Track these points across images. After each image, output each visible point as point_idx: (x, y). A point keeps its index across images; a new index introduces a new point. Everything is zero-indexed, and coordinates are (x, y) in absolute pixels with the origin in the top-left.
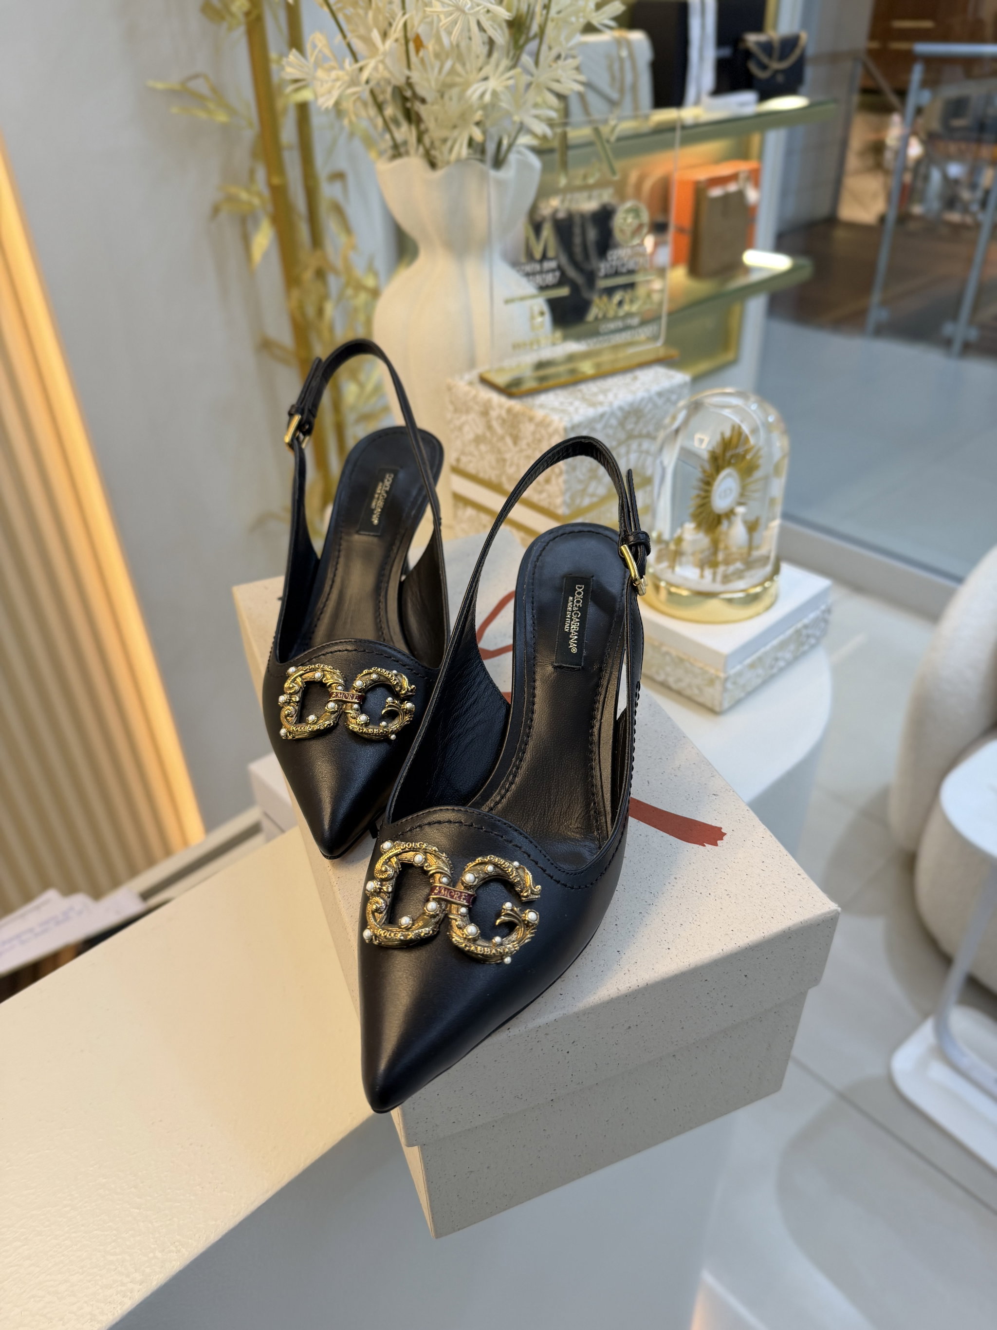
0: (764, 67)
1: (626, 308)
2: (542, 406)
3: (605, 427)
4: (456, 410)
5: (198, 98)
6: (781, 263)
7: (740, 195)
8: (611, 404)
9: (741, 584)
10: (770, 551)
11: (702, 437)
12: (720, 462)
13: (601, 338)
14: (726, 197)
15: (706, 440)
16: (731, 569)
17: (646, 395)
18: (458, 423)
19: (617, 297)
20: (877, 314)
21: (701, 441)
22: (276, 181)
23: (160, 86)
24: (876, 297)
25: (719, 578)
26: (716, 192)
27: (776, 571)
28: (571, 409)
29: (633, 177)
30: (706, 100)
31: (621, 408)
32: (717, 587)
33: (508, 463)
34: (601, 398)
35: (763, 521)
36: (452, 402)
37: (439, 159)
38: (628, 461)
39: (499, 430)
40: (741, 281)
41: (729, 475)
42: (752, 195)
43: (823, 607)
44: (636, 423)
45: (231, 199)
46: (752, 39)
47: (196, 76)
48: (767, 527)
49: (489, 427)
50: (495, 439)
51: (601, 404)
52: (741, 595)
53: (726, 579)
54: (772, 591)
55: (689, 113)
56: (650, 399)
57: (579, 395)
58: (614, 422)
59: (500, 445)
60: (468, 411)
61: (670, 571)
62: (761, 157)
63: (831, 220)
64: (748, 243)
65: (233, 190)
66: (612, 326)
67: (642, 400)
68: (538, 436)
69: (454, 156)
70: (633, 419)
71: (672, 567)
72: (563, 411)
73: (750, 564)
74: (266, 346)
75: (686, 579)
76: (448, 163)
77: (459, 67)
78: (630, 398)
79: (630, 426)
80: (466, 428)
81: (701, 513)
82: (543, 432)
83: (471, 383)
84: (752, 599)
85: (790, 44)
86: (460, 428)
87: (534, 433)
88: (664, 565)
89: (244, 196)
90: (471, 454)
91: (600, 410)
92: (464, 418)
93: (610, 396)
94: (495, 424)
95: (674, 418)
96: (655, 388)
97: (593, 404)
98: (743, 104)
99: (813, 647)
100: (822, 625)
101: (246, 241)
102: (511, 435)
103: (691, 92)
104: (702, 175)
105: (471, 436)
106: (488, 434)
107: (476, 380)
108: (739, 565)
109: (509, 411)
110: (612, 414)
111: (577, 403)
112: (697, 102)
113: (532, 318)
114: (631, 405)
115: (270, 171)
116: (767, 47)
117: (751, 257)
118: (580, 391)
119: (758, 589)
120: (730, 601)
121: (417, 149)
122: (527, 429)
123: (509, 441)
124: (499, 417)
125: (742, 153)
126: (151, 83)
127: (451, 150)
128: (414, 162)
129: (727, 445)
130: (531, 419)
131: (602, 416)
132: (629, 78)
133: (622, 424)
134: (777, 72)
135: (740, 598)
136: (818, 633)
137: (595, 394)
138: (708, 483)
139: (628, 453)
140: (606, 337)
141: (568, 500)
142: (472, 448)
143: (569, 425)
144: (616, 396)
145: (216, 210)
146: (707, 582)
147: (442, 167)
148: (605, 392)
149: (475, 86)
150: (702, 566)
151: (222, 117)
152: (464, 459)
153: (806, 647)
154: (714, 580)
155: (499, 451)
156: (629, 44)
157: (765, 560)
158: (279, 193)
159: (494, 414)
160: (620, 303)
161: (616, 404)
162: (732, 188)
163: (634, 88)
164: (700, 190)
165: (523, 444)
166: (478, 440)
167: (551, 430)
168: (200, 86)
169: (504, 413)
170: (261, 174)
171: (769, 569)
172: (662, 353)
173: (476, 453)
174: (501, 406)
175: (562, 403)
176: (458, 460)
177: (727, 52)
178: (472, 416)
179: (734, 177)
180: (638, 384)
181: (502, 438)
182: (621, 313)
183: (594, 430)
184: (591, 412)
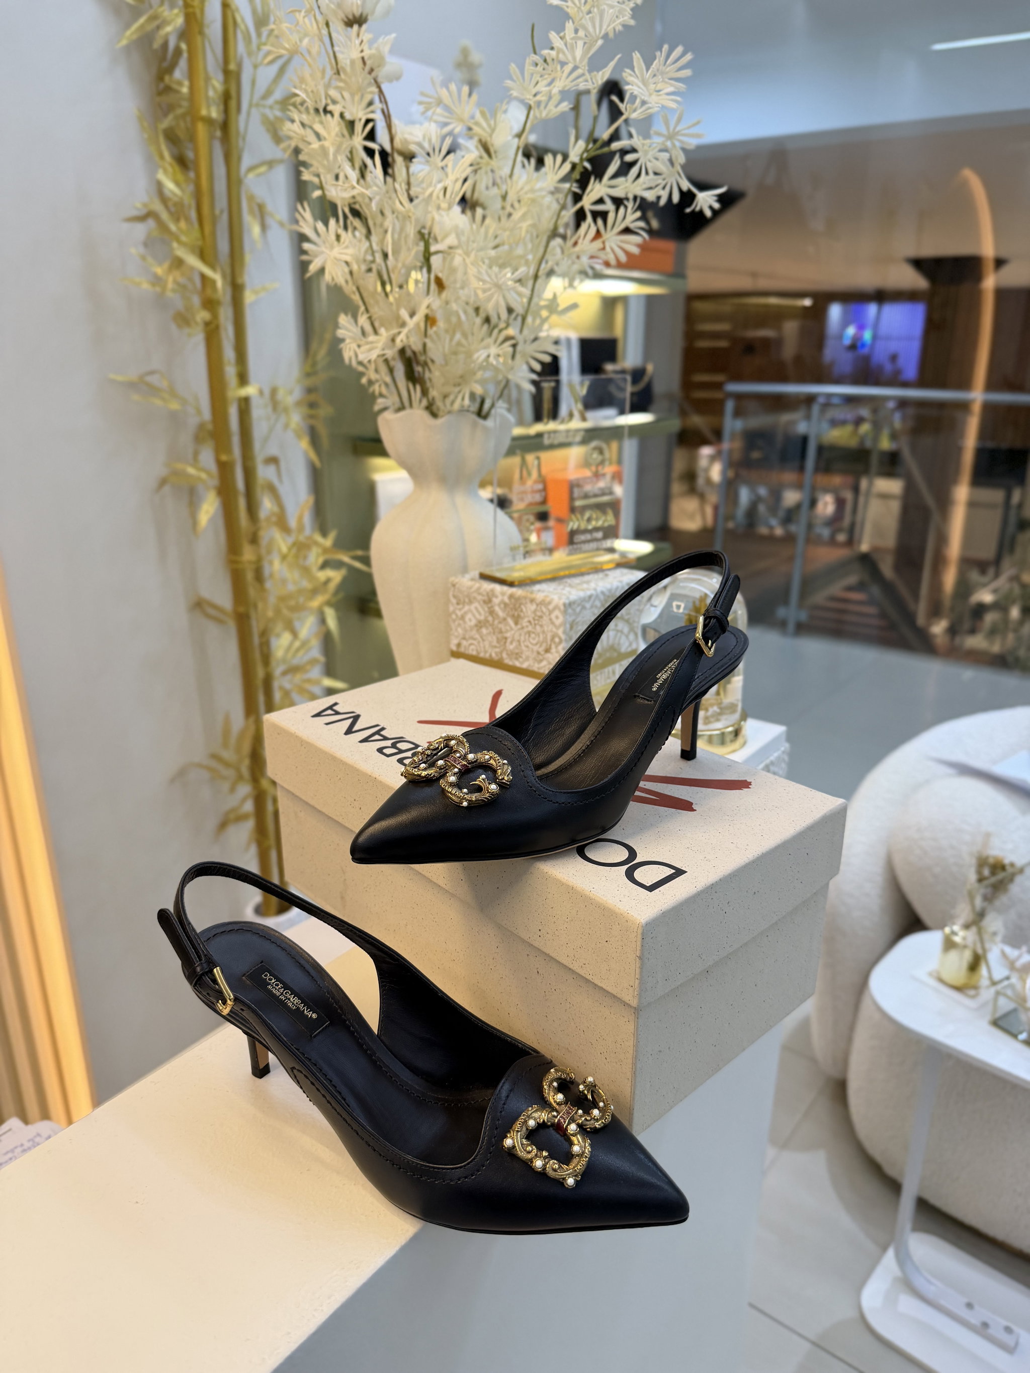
1: (594, 523)
2: (540, 591)
3: (592, 607)
4: (458, 603)
5: (153, 390)
8: (595, 590)
9: (718, 725)
11: (679, 603)
15: (684, 605)
16: (710, 711)
18: (459, 613)
19: (587, 514)
21: (678, 607)
22: (223, 458)
23: (120, 378)
27: (744, 718)
33: (509, 640)
34: (587, 585)
36: (455, 597)
37: (441, 409)
39: (501, 614)
45: (178, 473)
47: (152, 373)
49: (492, 612)
50: (496, 622)
51: (587, 589)
52: (718, 732)
57: (568, 584)
59: (502, 626)
60: (471, 602)
65: (179, 466)
66: (582, 537)
68: (539, 614)
69: (457, 406)
73: (723, 710)
74: (199, 606)
76: (449, 412)
77: (464, 342)
80: (469, 616)
82: (544, 609)
83: (472, 579)
86: (462, 618)
87: (535, 612)
89: (191, 471)
90: (473, 638)
91: (588, 592)
92: (466, 608)
93: (592, 585)
94: (497, 609)
97: (582, 590)
101: (192, 509)
102: (513, 616)
105: (474, 622)
106: (490, 619)
107: (477, 576)
108: (715, 708)
109: (511, 596)
110: (597, 596)
111: (568, 589)
115: (218, 451)
120: (710, 739)
121: (420, 401)
122: (529, 609)
123: (510, 621)
124: (502, 602)
126: (112, 376)
127: (452, 403)
130: (532, 601)
135: (718, 736)
137: (580, 584)
140: (579, 546)
142: (474, 633)
143: (567, 602)
144: (597, 584)
145: (163, 482)
147: (442, 416)
149: (481, 352)
151: (175, 405)
152: (464, 643)
155: (501, 632)
158: (225, 469)
159: (496, 601)
160: (589, 520)
161: (599, 589)
165: (524, 622)
166: (480, 625)
167: (551, 607)
168: (157, 380)
169: (506, 600)
173: (477, 636)
174: (503, 594)
175: (555, 589)
176: (459, 645)
178: (475, 606)
180: (610, 578)
182: (590, 527)
183: (584, 608)
184: (582, 594)
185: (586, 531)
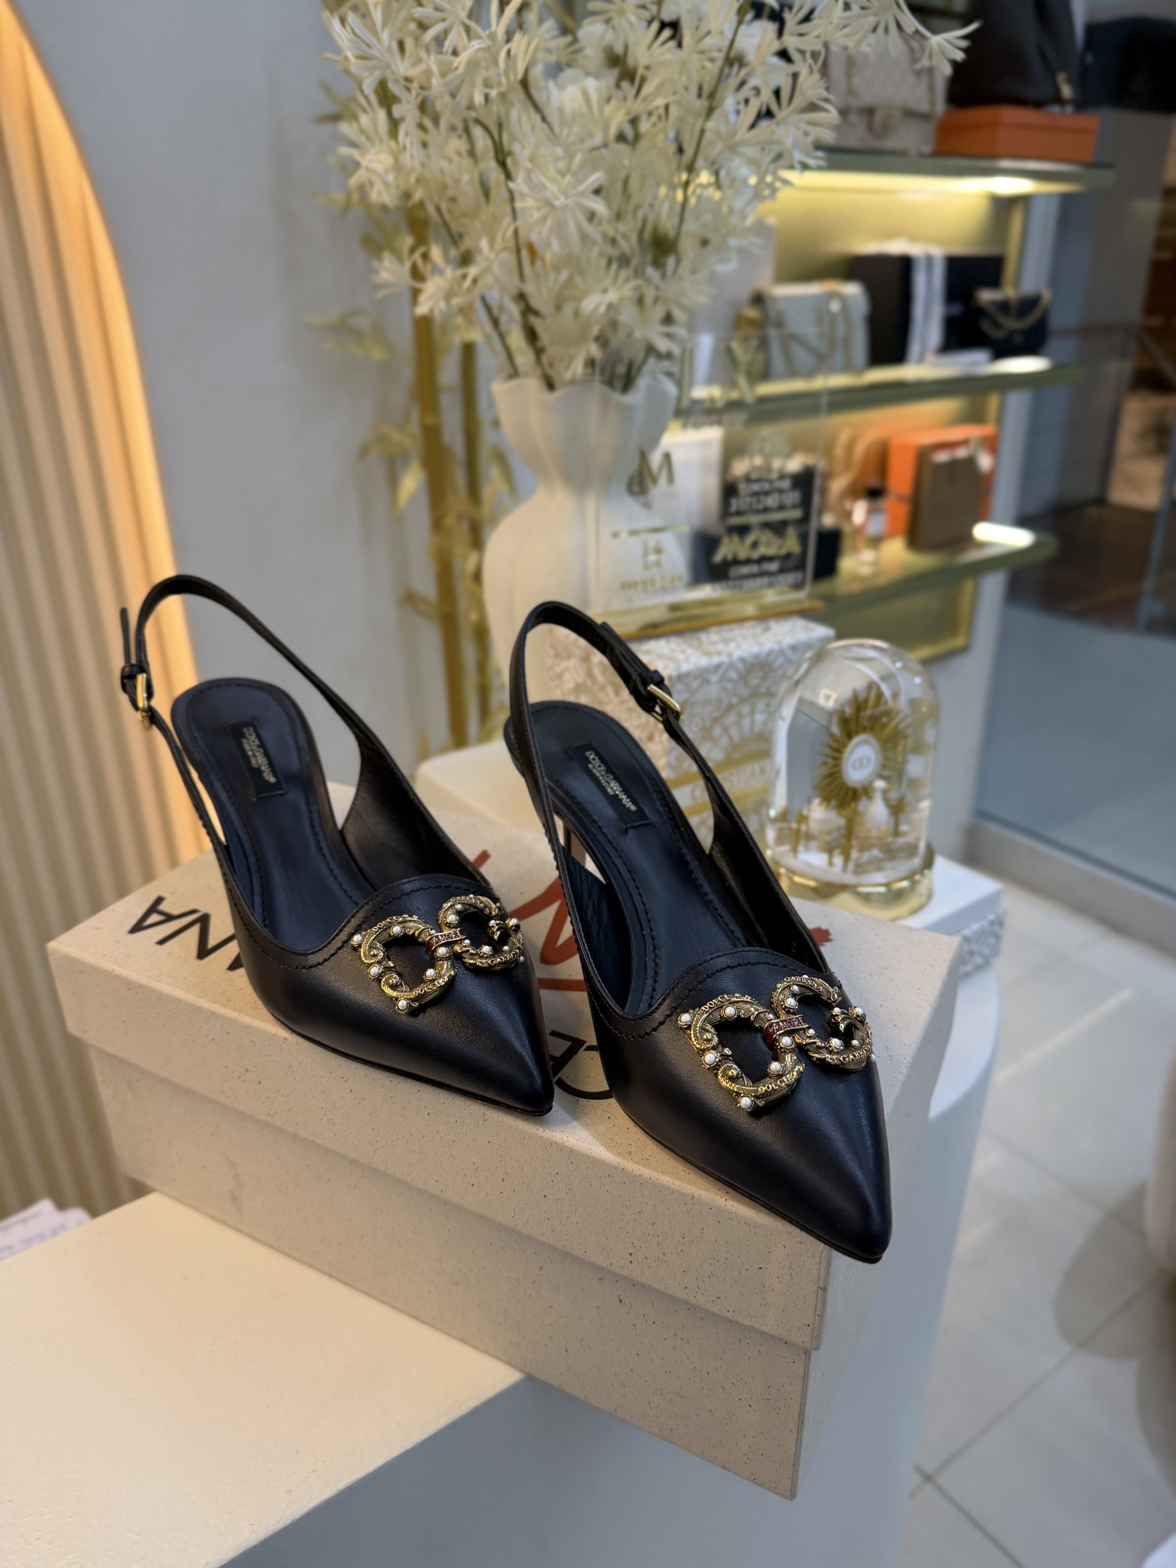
0: (997, 325)
1: (761, 550)
2: (648, 652)
3: (721, 680)
4: (557, 655)
5: (357, 336)
6: (1020, 538)
7: (970, 462)
8: (730, 655)
9: (880, 877)
10: (918, 839)
11: (829, 692)
12: (853, 726)
13: (731, 583)
14: (954, 465)
15: (834, 696)
16: (866, 856)
17: (776, 647)
18: (558, 669)
19: (752, 537)
20: (1150, 607)
21: (827, 695)
22: (430, 421)
23: (316, 320)
24: (1149, 584)
25: (851, 866)
26: (942, 457)
27: (928, 863)
28: (681, 657)
29: (844, 437)
30: (930, 357)
31: (742, 660)
32: (849, 879)
34: (720, 647)
35: (909, 799)
36: (553, 646)
37: (557, 382)
38: (753, 722)
39: (600, 678)
40: (973, 556)
41: (866, 742)
42: (985, 462)
43: (992, 917)
44: (763, 679)
45: (382, 439)
46: (986, 296)
47: (356, 313)
48: (915, 809)
49: (590, 675)
50: (595, 689)
51: (719, 653)
52: (882, 889)
53: (860, 869)
54: (922, 889)
55: (909, 372)
56: (781, 652)
57: (695, 643)
58: (733, 675)
60: (568, 657)
61: (791, 855)
62: (1000, 421)
63: (1101, 501)
64: (983, 515)
65: (386, 430)
66: (745, 570)
67: (770, 652)
70: (760, 674)
71: (795, 851)
72: (671, 659)
73: (891, 854)
75: (810, 865)
78: (754, 649)
79: (754, 682)
80: (567, 676)
81: (829, 785)
84: (894, 897)
85: (1029, 304)
86: (560, 676)
88: (785, 848)
89: (396, 437)
91: (716, 660)
92: (564, 664)
93: (732, 646)
94: (596, 671)
95: (797, 669)
96: (788, 640)
97: (708, 654)
98: (975, 364)
99: (979, 968)
100: (992, 940)
101: (393, 481)
103: (915, 348)
104: (928, 438)
105: (572, 684)
106: (589, 683)
108: (876, 852)
110: (731, 665)
111: (690, 651)
112: (921, 359)
113: (646, 554)
114: (756, 657)
115: (425, 411)
116: (1004, 306)
117: (982, 531)
118: (699, 639)
119: (905, 884)
120: (867, 898)
121: (535, 371)
125: (974, 416)
126: (308, 318)
128: (531, 385)
129: (858, 703)
131: (718, 667)
132: (841, 331)
133: (744, 678)
134: (1013, 333)
135: (880, 894)
136: (986, 951)
137: (715, 643)
138: (837, 751)
139: (752, 713)
140: (738, 583)
141: (673, 762)
143: (675, 673)
144: (738, 646)
145: (364, 451)
146: (835, 869)
147: (561, 388)
148: (725, 642)
150: (829, 850)
151: (378, 354)
153: (969, 968)
154: (845, 869)
156: (843, 299)
157: (911, 850)
158: (432, 435)
160: (755, 545)
161: (737, 654)
162: (961, 453)
163: (847, 342)
164: (923, 455)
166: (578, 689)
168: (363, 322)
170: (415, 415)
171: (917, 862)
172: (807, 604)
175: (672, 651)
177: (957, 309)
178: (572, 663)
179: (964, 443)
180: (769, 635)
181: (603, 688)
182: (755, 555)
183: (707, 682)
184: (704, 662)
185: (748, 562)
